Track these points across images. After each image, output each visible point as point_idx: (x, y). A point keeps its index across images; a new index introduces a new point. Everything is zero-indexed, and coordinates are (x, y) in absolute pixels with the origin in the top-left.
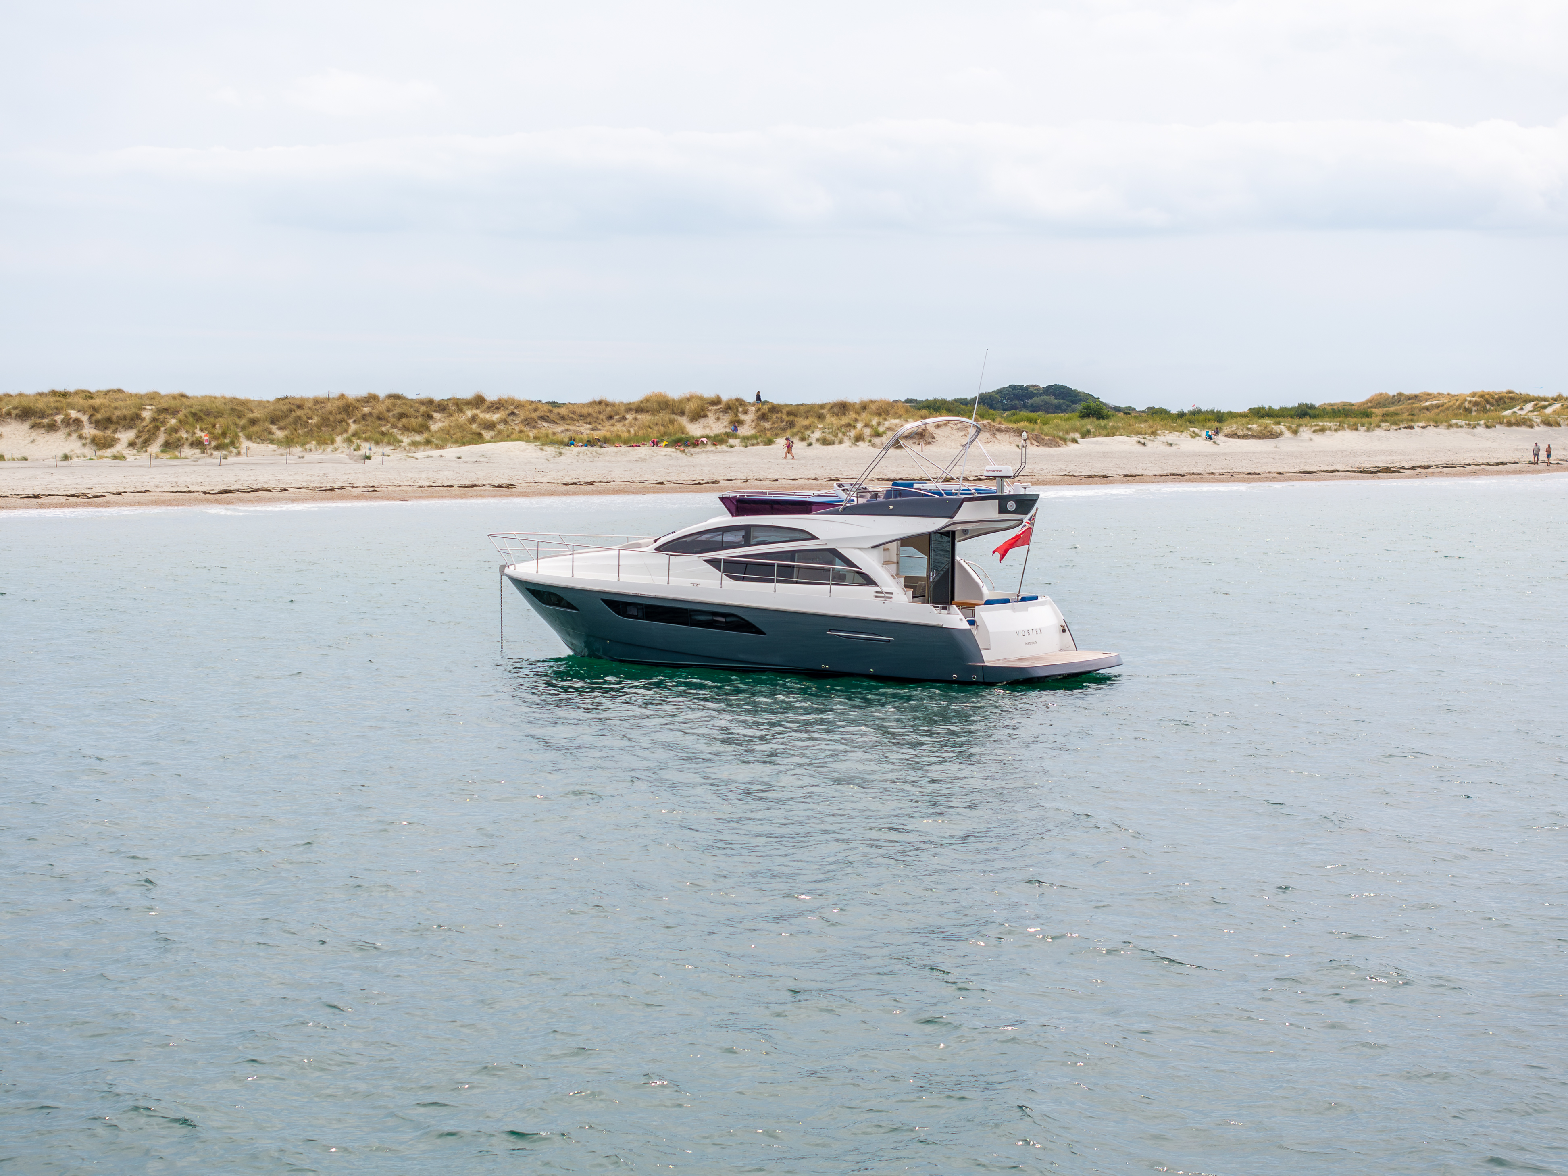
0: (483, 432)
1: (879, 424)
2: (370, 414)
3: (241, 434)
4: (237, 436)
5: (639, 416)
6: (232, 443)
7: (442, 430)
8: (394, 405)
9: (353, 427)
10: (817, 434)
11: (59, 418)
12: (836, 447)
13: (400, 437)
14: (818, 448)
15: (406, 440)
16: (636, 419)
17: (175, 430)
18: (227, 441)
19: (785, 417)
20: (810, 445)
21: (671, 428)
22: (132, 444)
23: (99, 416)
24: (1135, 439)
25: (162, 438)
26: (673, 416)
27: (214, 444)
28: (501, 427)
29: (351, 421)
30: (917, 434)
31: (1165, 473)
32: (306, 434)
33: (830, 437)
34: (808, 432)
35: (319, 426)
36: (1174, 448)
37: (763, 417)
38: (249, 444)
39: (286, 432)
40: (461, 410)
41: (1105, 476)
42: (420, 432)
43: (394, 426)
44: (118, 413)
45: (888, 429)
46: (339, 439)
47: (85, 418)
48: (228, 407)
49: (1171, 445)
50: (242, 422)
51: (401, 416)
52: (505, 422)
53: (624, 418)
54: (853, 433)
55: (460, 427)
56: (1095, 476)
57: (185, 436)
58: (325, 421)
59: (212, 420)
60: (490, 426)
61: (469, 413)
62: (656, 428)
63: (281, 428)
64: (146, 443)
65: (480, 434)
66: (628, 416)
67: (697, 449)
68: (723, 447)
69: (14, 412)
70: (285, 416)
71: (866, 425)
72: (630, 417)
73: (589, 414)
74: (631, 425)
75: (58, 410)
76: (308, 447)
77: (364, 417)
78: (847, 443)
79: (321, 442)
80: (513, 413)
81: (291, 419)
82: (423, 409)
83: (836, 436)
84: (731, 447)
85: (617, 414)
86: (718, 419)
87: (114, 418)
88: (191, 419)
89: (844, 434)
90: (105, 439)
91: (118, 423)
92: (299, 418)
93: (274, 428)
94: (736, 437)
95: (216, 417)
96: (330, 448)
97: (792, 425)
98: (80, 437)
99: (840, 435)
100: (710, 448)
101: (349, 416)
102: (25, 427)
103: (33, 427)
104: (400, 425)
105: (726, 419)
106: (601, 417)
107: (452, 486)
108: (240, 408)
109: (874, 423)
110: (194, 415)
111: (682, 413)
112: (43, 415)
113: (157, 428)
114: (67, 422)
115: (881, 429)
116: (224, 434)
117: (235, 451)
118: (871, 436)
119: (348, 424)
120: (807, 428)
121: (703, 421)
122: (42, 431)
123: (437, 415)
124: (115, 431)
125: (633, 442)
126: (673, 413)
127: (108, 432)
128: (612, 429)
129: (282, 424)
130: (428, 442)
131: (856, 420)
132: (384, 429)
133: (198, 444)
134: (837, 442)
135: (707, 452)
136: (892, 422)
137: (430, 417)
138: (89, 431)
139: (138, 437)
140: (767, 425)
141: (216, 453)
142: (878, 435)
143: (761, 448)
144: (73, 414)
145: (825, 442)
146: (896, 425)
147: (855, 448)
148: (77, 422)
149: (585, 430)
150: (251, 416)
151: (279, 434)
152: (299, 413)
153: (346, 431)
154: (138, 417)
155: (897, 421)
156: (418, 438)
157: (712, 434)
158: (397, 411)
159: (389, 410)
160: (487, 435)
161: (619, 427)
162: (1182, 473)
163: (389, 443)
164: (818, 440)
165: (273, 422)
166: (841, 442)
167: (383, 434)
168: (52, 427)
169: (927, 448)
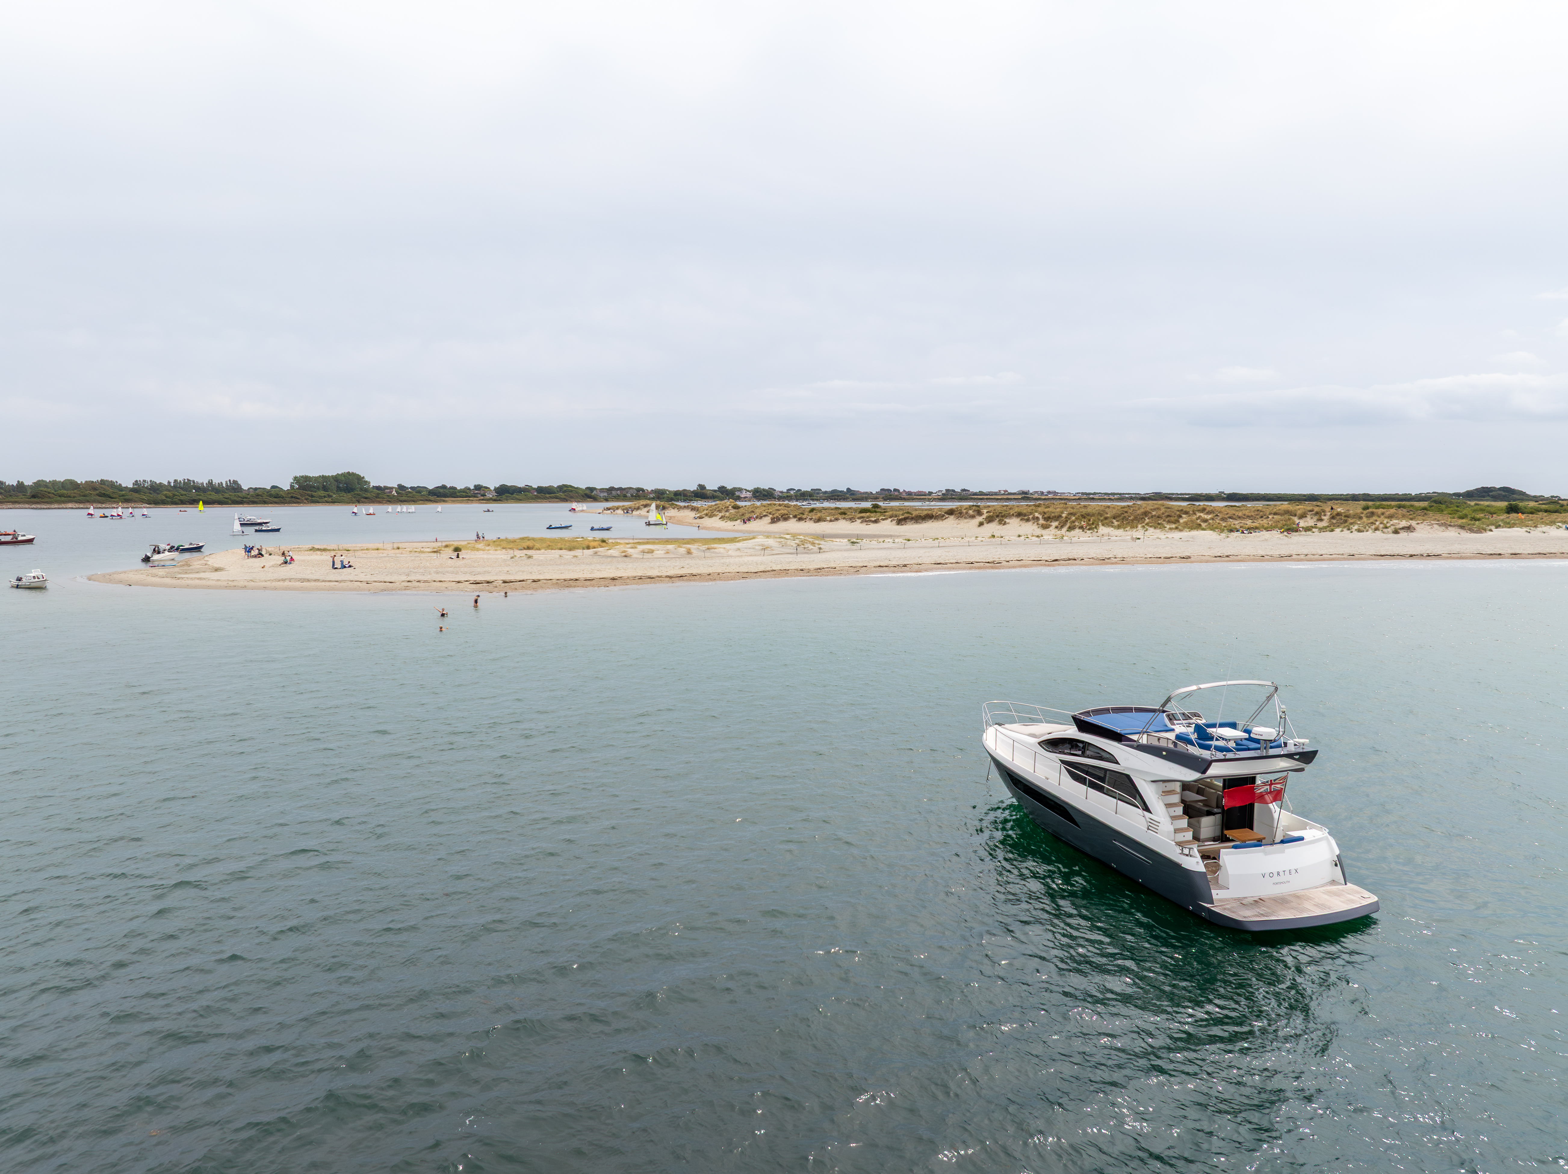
0: (1202, 524)
1: (1387, 522)
2: (1155, 515)
3: (1100, 523)
4: (1098, 525)
5: (1275, 517)
6: (1096, 527)
7: (1184, 522)
8: (1166, 511)
9: (1147, 520)
10: (1356, 527)
11: (1031, 517)
12: (1365, 533)
13: (1166, 525)
14: (1356, 534)
15: (1168, 527)
16: (1273, 518)
17: (1074, 522)
18: (1094, 526)
19: (1343, 518)
20: (1352, 532)
21: (1288, 523)
22: (1056, 527)
23: (1046, 516)
24: (1525, 529)
25: (1068, 525)
26: (1291, 517)
27: (1088, 527)
28: (1211, 521)
29: (1146, 518)
30: (1406, 527)
31: (1535, 552)
32: (1127, 524)
33: (1362, 529)
34: (1352, 526)
35: (1132, 520)
36: (1546, 534)
37: (1333, 518)
38: (1103, 527)
39: (1119, 523)
40: (1195, 514)
41: (1500, 554)
42: (1175, 523)
43: (1164, 521)
44: (1053, 515)
45: (1392, 525)
46: (1140, 526)
47: (1040, 517)
48: (1097, 512)
49: (1544, 533)
50: (1102, 518)
51: (1169, 516)
52: (1213, 519)
53: (1268, 517)
54: (1373, 527)
55: (1192, 521)
56: (1495, 554)
57: (1077, 524)
58: (1136, 518)
59: (1089, 517)
60: (1206, 521)
61: (1198, 514)
62: (1281, 522)
63: (1117, 521)
64: (1062, 527)
65: (1200, 525)
66: (1270, 516)
67: (1297, 533)
68: (1309, 533)
69: (1015, 514)
70: (1119, 516)
71: (1381, 523)
72: (1270, 517)
73: (1252, 516)
74: (1271, 520)
75: (1031, 513)
76: (1126, 529)
77: (1152, 517)
78: (1370, 531)
79: (1132, 527)
80: (1217, 515)
81: (1121, 518)
82: (1178, 513)
83: (1365, 528)
84: (1313, 532)
85: (1265, 515)
86: (1312, 518)
87: (1051, 517)
88: (1081, 517)
89: (1369, 527)
90: (1046, 525)
91: (1052, 519)
92: (1125, 517)
93: (1114, 521)
94: (1316, 528)
95: (1091, 516)
96: (1135, 530)
97: (1346, 521)
98: (1038, 524)
99: (1367, 528)
100: (1303, 533)
101: (1146, 516)
102: (1018, 520)
103: (1021, 520)
104: (1167, 520)
105: (1315, 518)
106: (1258, 517)
107: (1160, 558)
108: (1102, 512)
109: (1385, 522)
110: (1082, 516)
111: (1295, 515)
112: (1025, 516)
113: (1067, 521)
114: (1034, 518)
115: (1388, 525)
116: (1093, 524)
117: (1096, 530)
118: (1383, 528)
119: (1145, 519)
120: (1352, 524)
121: (1304, 519)
122: (1024, 521)
123: (1184, 516)
124: (1051, 522)
125: (1267, 529)
126: (1291, 515)
127: (1049, 522)
128: (1261, 522)
129: (1118, 519)
130: (1177, 528)
131: (1376, 521)
132: (1159, 522)
133: (1081, 527)
134: (1365, 530)
135: (1300, 535)
136: (1395, 521)
137: (1181, 517)
138: (1041, 521)
139: (1059, 524)
140: (1334, 521)
141: (1088, 531)
142: (1386, 528)
143: (1328, 533)
144: (1037, 515)
145: (1359, 531)
146: (1396, 523)
147: (1374, 534)
148: (1038, 518)
149: (1249, 523)
150: (1106, 515)
151: (1116, 523)
152: (1126, 515)
153: (1144, 522)
154: (1060, 516)
155: (1397, 521)
156: (1174, 526)
157: (1305, 526)
158: (1167, 514)
159: (1163, 514)
160: (1204, 525)
161: (1265, 521)
162: (1545, 552)
163: (1160, 528)
164: (1356, 530)
165: (1114, 518)
166: (1367, 531)
167: (1159, 524)
168: (1028, 520)
169: (1411, 534)
